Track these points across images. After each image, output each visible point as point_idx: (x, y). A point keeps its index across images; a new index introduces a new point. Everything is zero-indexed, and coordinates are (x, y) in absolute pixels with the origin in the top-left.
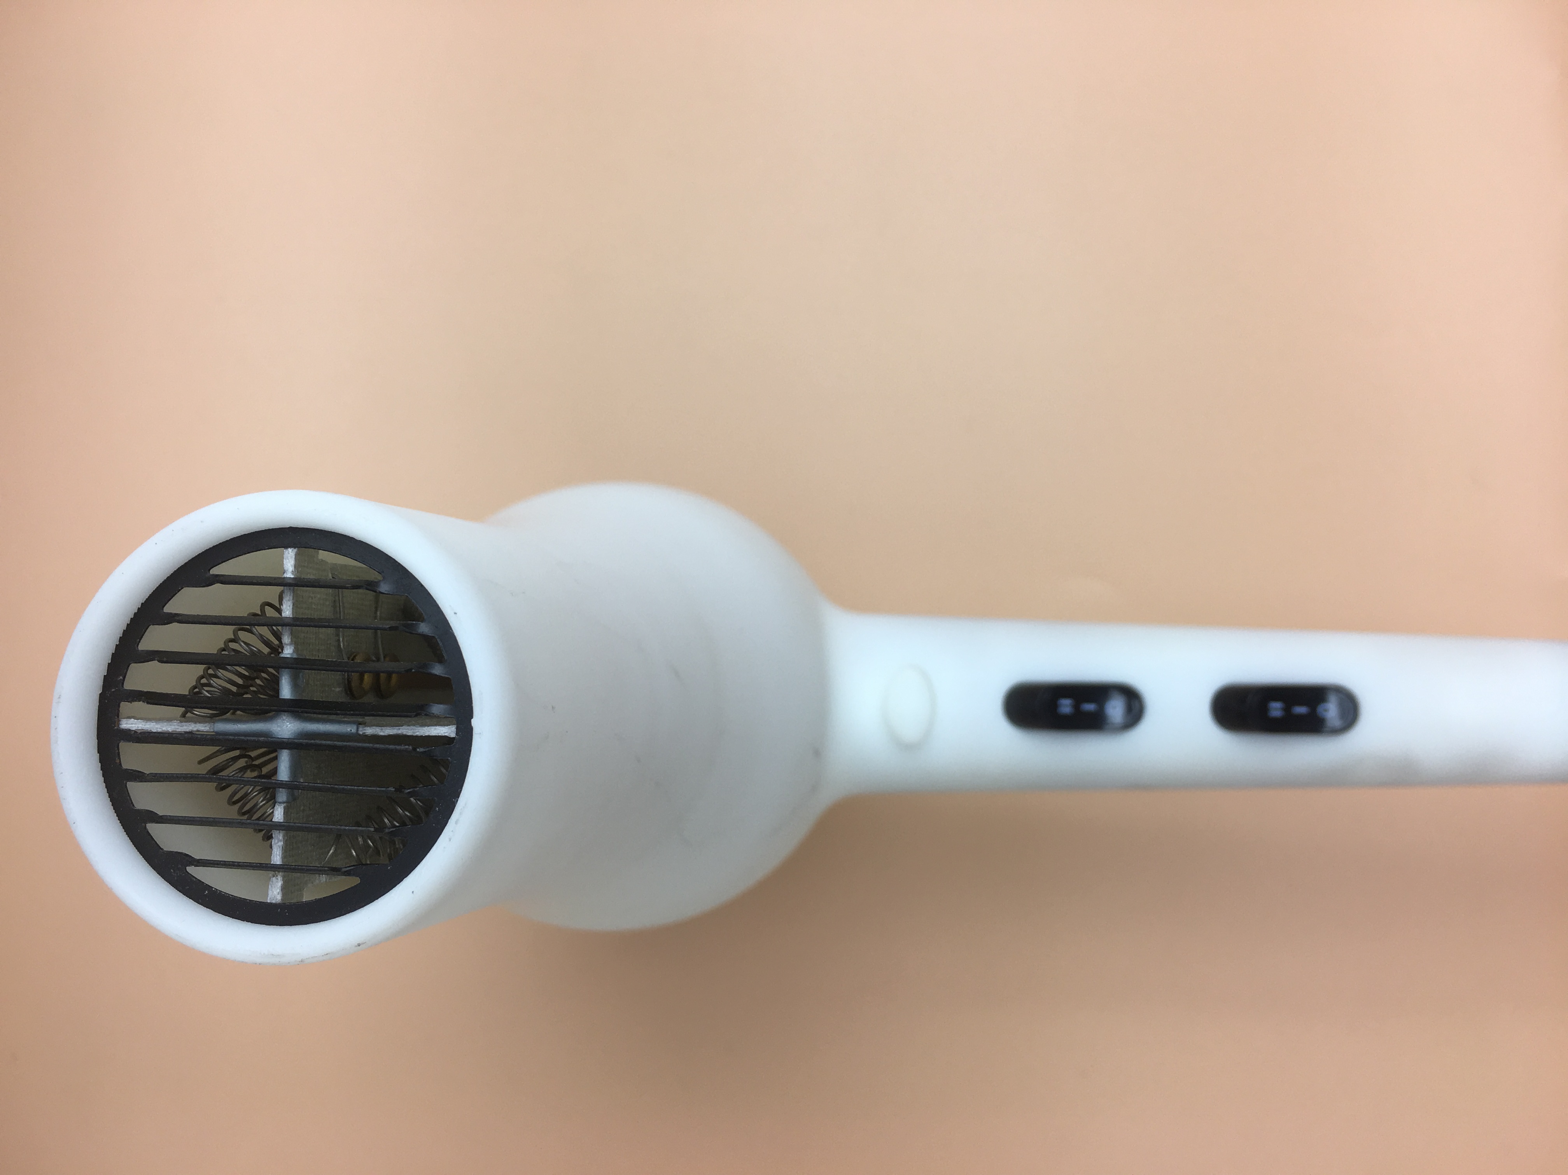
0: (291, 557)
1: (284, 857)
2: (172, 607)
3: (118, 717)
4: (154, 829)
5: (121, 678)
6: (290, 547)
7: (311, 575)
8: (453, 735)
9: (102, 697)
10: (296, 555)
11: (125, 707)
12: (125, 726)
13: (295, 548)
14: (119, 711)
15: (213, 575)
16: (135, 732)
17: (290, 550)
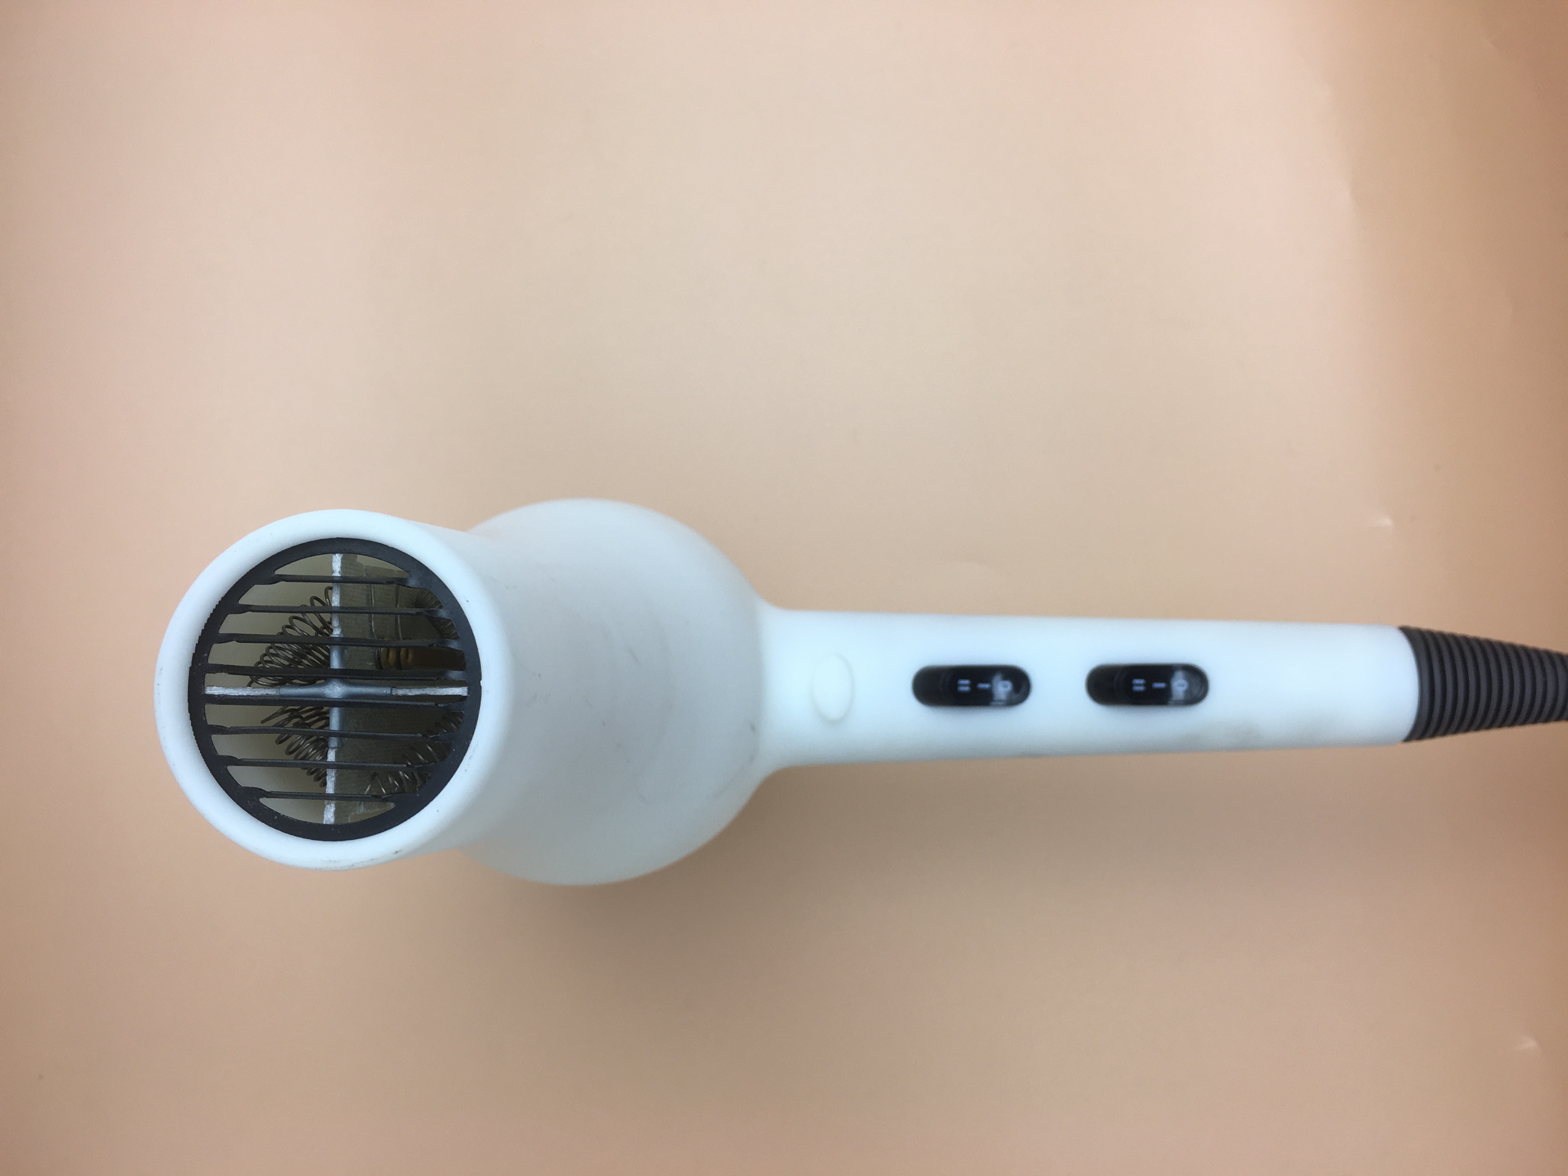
0: (338, 561)
1: (335, 789)
2: (244, 600)
3: (204, 685)
4: (233, 770)
5: (206, 655)
6: (337, 553)
7: (352, 574)
8: (465, 694)
9: (192, 670)
10: (342, 559)
11: (209, 677)
12: (208, 692)
13: (341, 553)
14: (204, 680)
15: (278, 575)
16: (219, 696)
17: (337, 555)
